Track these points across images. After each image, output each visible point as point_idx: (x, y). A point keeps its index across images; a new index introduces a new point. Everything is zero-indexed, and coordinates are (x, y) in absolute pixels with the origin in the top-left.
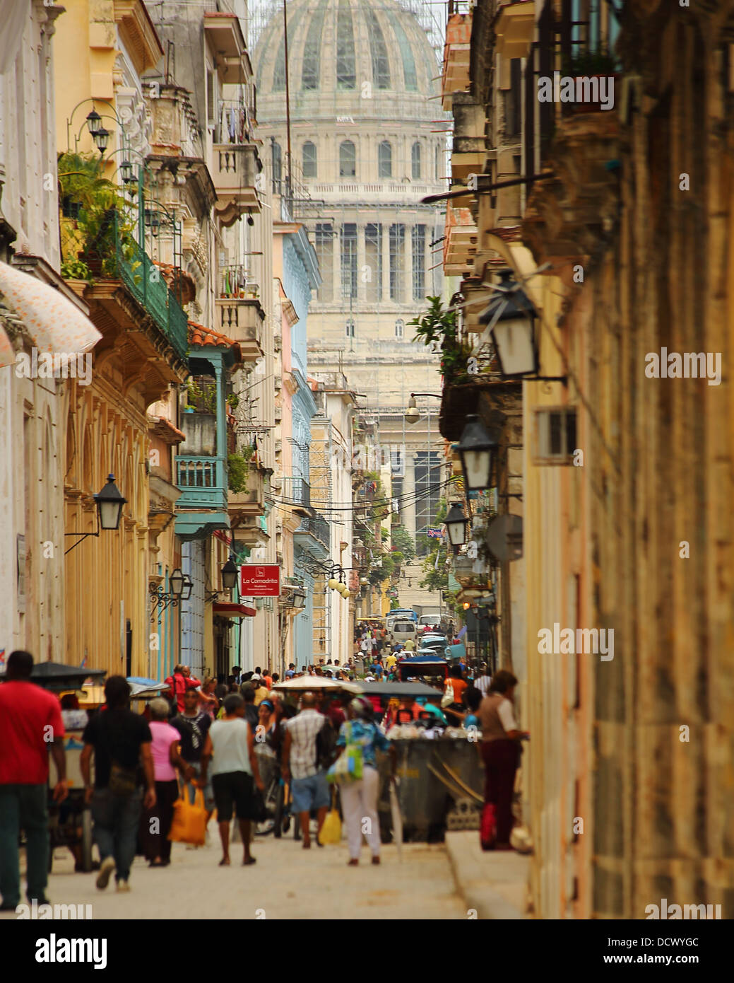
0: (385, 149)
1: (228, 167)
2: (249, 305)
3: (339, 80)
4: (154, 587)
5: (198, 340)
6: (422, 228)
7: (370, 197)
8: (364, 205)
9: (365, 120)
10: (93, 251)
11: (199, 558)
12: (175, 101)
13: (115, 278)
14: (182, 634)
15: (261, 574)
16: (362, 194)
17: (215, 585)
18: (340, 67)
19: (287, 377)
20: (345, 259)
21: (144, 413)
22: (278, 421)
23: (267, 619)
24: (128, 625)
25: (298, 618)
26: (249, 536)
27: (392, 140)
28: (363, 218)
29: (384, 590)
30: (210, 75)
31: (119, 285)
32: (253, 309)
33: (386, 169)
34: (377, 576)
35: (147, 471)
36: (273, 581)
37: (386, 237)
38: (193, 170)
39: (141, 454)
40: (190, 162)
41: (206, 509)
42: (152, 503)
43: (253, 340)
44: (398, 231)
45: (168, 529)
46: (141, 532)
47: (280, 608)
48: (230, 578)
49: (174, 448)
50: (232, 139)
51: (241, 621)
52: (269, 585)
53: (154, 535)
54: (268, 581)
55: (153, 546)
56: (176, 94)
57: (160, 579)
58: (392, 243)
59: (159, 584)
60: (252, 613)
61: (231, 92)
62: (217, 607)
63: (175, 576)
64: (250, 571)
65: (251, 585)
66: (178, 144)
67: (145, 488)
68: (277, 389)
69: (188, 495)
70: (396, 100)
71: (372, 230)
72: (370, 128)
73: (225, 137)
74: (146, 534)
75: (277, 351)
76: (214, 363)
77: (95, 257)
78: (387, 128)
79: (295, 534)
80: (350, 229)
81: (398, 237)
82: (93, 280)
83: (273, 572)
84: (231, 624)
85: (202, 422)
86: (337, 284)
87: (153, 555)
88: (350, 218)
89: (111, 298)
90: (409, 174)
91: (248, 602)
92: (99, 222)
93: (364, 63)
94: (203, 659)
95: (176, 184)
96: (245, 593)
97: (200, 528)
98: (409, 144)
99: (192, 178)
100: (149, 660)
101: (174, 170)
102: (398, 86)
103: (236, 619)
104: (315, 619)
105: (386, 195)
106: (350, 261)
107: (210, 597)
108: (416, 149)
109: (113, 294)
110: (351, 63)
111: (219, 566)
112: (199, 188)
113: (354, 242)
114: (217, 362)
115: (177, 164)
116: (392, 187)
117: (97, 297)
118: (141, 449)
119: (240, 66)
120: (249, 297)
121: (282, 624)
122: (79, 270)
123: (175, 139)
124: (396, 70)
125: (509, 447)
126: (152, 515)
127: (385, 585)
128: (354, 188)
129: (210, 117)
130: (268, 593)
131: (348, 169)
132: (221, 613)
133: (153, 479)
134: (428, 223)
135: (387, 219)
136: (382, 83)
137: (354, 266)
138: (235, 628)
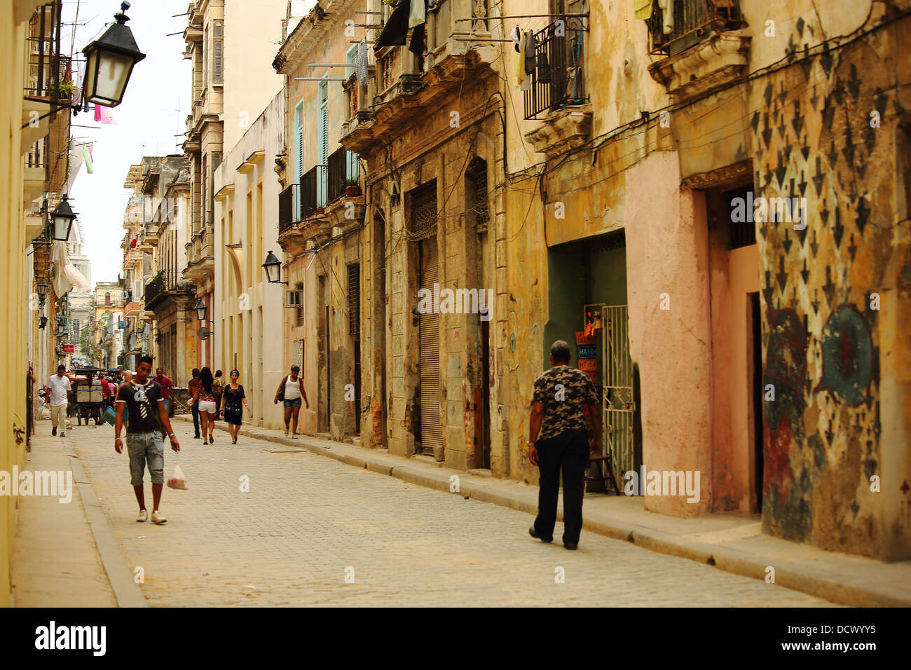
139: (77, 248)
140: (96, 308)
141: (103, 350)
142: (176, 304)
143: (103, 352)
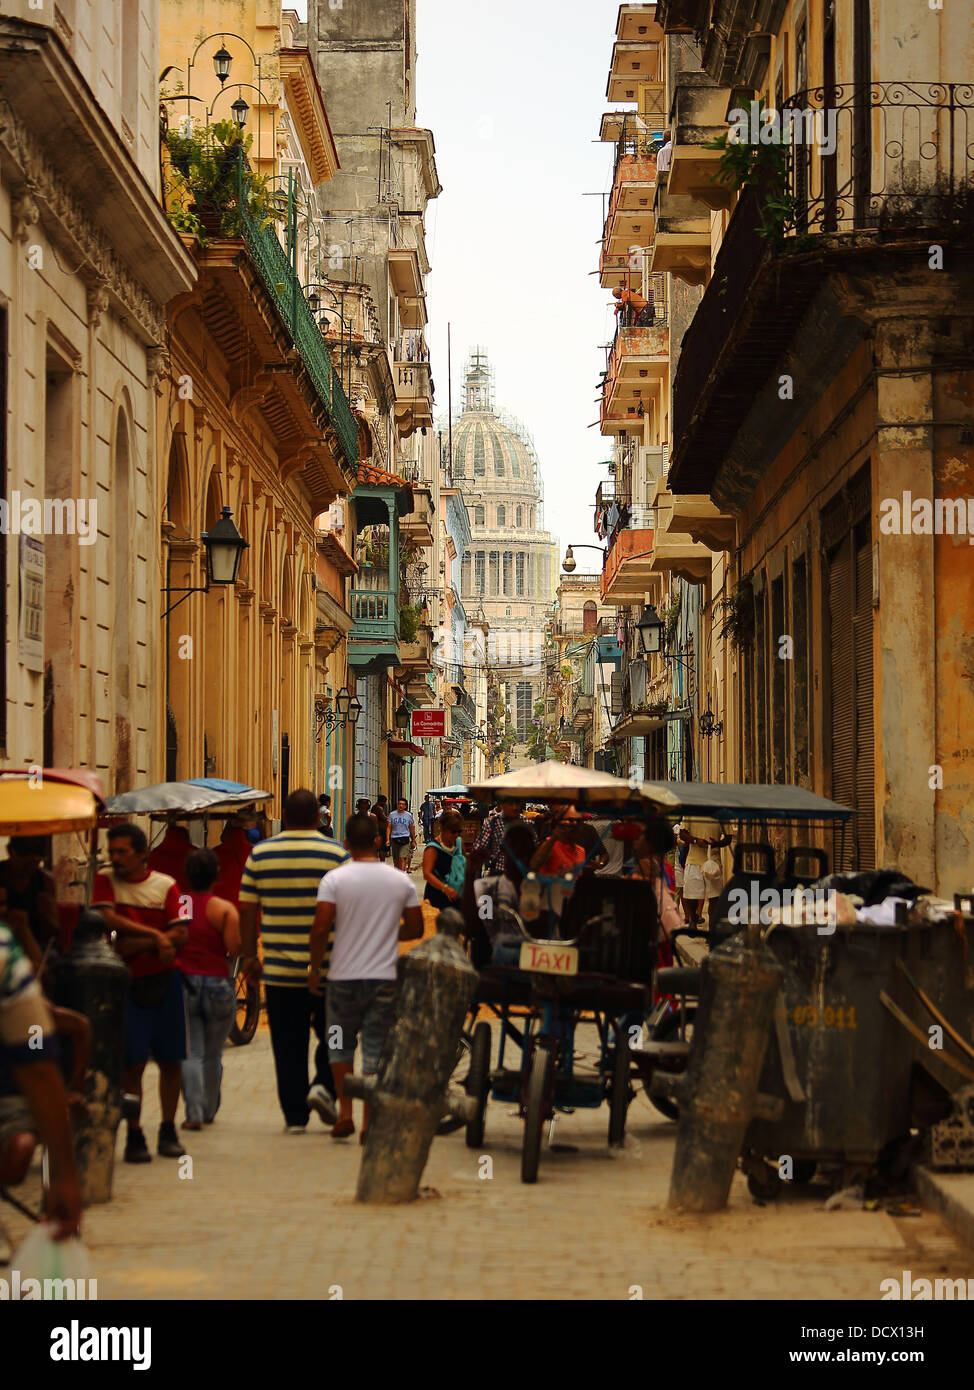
0: (502, 510)
1: (406, 381)
2: (422, 494)
3: (476, 471)
4: (321, 706)
5: (373, 480)
6: (522, 554)
7: (493, 536)
8: (489, 541)
9: (490, 494)
10: (208, 203)
11: (376, 701)
12: (360, 296)
13: (237, 239)
14: (357, 764)
15: (429, 718)
16: (488, 535)
17: (390, 726)
18: (476, 464)
19: (448, 591)
20: (478, 572)
21: (312, 522)
22: (441, 623)
23: (433, 764)
24: (285, 741)
25: (454, 767)
26: (420, 691)
27: (505, 505)
28: (489, 548)
29: (501, 759)
30: (392, 301)
31: (242, 248)
32: (425, 497)
33: (502, 521)
34: (498, 750)
35: (314, 586)
36: (439, 724)
37: (501, 558)
38: (374, 354)
39: (306, 564)
40: (372, 348)
41: (378, 641)
42: (318, 620)
43: (426, 523)
44: (508, 555)
45: (339, 649)
46: (305, 648)
47: (442, 757)
48: (402, 719)
49: (348, 580)
50: (410, 359)
51: (412, 760)
52: (436, 727)
53: (322, 653)
54: (435, 724)
55: (320, 664)
56: (361, 290)
57: (328, 700)
58: (505, 562)
59: (327, 705)
60: (420, 752)
61: (410, 335)
62: (391, 744)
63: (342, 695)
64: (420, 716)
65: (421, 727)
66: (362, 334)
67: (311, 603)
68: (441, 600)
69: (361, 628)
70: (508, 483)
71: (493, 555)
72: (493, 498)
73: (405, 358)
74: (312, 650)
75: (441, 572)
76: (388, 502)
77: (211, 209)
78: (502, 498)
79: (452, 707)
80: (481, 554)
81: (508, 559)
82: (206, 240)
83: (439, 716)
84: (404, 762)
85: (378, 575)
86: (473, 586)
87: (320, 674)
88: (481, 548)
89: (231, 265)
90: (515, 524)
91: (417, 741)
92: (217, 164)
93: (490, 462)
94: (379, 789)
95: (359, 366)
96: (416, 733)
97: (372, 659)
98: (515, 506)
99: (373, 362)
100: (314, 781)
101: (357, 354)
102: (509, 476)
103: (408, 759)
104: (464, 769)
105: (502, 535)
106: (480, 572)
107: (385, 735)
108: (519, 510)
109: (234, 260)
110: (483, 462)
111: (394, 710)
112: (380, 378)
113: (483, 562)
114: (390, 502)
115: (361, 349)
116: (505, 531)
117: (212, 264)
118: (306, 557)
119: (417, 307)
120: (421, 487)
121: (444, 769)
122: (187, 223)
123: (359, 329)
124: (508, 466)
125: (881, 375)
126: (318, 631)
127: (502, 756)
128: (484, 531)
129: (392, 335)
130: (435, 734)
131: (480, 521)
132: (396, 750)
133: (320, 595)
134: (526, 551)
135: (502, 549)
136: (500, 473)
137: (483, 575)
138: (407, 765)
139: (526, 515)
140: (560, 642)
141: (573, 745)
142: (868, 333)
143: (573, 751)
